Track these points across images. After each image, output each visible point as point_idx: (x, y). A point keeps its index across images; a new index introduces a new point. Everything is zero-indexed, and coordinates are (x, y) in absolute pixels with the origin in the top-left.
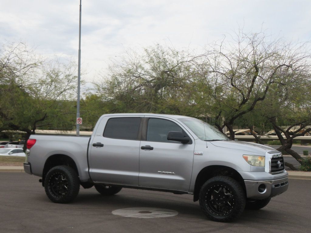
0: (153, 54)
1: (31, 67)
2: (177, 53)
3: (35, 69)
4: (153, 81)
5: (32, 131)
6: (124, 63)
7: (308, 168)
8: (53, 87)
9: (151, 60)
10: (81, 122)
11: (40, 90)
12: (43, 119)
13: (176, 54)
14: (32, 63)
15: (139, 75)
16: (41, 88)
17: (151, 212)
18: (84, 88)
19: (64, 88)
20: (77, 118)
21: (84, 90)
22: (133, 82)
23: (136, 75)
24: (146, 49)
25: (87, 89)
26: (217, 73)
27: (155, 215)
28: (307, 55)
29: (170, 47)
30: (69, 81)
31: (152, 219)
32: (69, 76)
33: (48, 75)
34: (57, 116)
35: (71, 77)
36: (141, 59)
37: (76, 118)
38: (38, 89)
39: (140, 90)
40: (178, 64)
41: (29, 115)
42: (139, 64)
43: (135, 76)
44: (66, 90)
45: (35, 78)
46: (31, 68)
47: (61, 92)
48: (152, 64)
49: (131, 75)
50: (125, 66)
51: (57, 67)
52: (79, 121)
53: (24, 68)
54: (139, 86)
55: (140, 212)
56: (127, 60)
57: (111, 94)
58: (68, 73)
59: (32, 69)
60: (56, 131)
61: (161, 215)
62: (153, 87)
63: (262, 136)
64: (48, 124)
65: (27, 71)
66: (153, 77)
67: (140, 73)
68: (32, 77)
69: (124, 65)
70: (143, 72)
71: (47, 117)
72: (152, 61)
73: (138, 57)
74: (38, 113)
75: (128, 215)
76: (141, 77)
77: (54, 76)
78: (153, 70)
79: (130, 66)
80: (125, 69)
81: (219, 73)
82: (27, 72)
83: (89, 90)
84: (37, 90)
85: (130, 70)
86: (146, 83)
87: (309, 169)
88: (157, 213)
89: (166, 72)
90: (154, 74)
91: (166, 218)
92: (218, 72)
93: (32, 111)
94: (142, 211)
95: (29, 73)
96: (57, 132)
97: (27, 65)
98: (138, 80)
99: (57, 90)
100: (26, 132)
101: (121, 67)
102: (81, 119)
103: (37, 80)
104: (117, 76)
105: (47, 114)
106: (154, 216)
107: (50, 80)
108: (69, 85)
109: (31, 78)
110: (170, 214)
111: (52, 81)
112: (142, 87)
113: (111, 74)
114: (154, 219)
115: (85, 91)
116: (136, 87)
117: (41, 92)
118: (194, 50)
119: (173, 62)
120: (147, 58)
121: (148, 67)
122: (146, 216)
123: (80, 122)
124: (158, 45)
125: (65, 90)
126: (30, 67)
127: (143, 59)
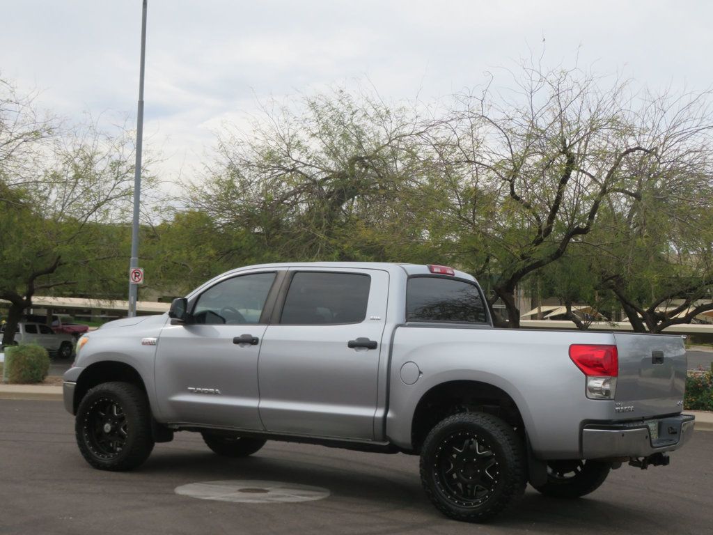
0: (330, 114)
1: (25, 141)
2: (388, 112)
3: (35, 146)
4: (329, 181)
5: (25, 298)
6: (258, 135)
7: (692, 402)
8: (79, 191)
9: (324, 128)
10: (140, 280)
11: (46, 198)
12: (51, 270)
13: (383, 116)
14: (28, 131)
15: (293, 165)
16: (50, 193)
17: (266, 491)
18: (156, 194)
19: (107, 194)
20: (132, 270)
21: (155, 200)
22: (278, 181)
23: (288, 166)
24: (313, 101)
25: (163, 196)
26: (477, 165)
27: (273, 497)
28: (705, 123)
29: (370, 98)
30: (120, 177)
31: (263, 504)
32: (119, 163)
33: (69, 160)
34: (87, 262)
35: (123, 169)
36: (300, 126)
37: (128, 268)
38: (42, 194)
39: (295, 203)
40: (390, 141)
41: (18, 258)
42: (296, 139)
43: (284, 169)
44: (111, 199)
45: (36, 168)
46: (25, 144)
47: (99, 205)
48: (328, 140)
49: (275, 165)
50: (261, 144)
51: (90, 142)
52: (136, 276)
53: (7, 143)
54: (294, 193)
55: (241, 490)
56: (265, 128)
57: (223, 211)
58: (116, 157)
59: (29, 144)
60: (87, 300)
61: (289, 497)
62: (328, 197)
63: (593, 323)
64: (65, 283)
65: (13, 151)
66: (328, 170)
67: (297, 162)
68: (27, 166)
69: (257, 140)
70: (304, 160)
71: (60, 264)
72: (326, 131)
73: (291, 119)
74: (40, 254)
75: (209, 496)
76: (300, 169)
77: (81, 164)
78: (328, 154)
79: (273, 144)
80: (260, 150)
81: (481, 166)
82: (13, 154)
83: (169, 199)
84: (40, 197)
85: (271, 153)
86: (311, 186)
87: (694, 403)
88: (280, 492)
89: (361, 159)
90: (331, 164)
91: (298, 503)
92: (480, 164)
93: (23, 250)
94: (247, 487)
95: (19, 157)
96: (89, 303)
97: (15, 134)
98: (291, 177)
99: (89, 199)
100: (10, 302)
101: (250, 144)
102: (142, 270)
103: (40, 173)
104: (239, 167)
105: (62, 258)
106: (270, 499)
107: (71, 174)
108: (118, 188)
109: (25, 169)
110: (311, 496)
111: (77, 177)
112: (300, 196)
113: (226, 162)
114: (268, 504)
115: (159, 204)
116: (286, 196)
117: (50, 203)
118: (429, 108)
119: (378, 135)
120: (315, 124)
121: (316, 146)
122: (251, 498)
123: (137, 279)
124: (341, 91)
125: (107, 200)
126: (21, 140)
127: (305, 125)
